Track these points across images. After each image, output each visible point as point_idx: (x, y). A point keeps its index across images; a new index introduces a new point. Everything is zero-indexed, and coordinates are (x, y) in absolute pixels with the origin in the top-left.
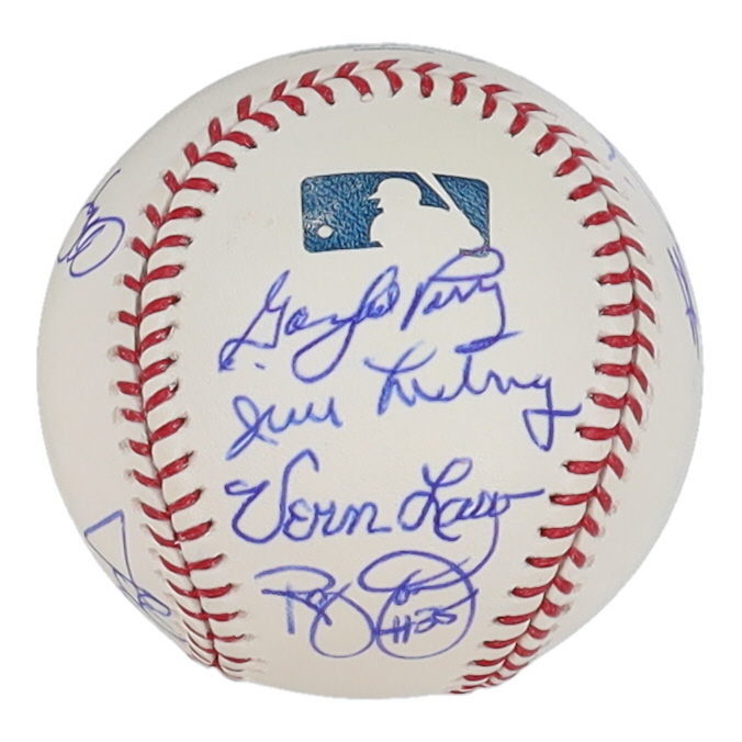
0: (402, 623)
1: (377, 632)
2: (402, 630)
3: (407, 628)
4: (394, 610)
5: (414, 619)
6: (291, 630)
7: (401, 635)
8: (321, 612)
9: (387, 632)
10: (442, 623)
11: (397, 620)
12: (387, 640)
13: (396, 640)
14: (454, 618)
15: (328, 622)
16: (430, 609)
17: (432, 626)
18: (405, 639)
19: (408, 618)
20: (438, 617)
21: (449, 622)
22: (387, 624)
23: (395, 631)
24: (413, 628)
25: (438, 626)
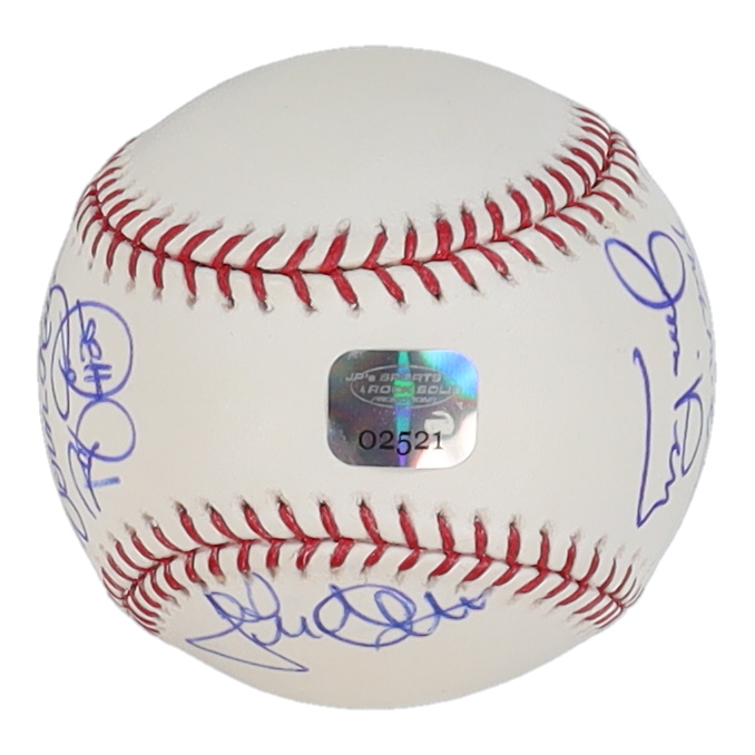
0: (90, 373)
1: (99, 397)
2: (97, 371)
3: (95, 368)
4: (80, 384)
5: (87, 362)
6: (115, 480)
7: (101, 372)
8: (92, 453)
9: (99, 387)
10: (93, 333)
11: (88, 378)
12: (106, 386)
13: (108, 377)
14: (92, 322)
15: (96, 446)
16: (81, 346)
17: (95, 342)
18: (107, 367)
19: (86, 367)
20: (89, 338)
21: (94, 326)
22: (91, 388)
23: (97, 379)
24: (96, 361)
25: (95, 337)
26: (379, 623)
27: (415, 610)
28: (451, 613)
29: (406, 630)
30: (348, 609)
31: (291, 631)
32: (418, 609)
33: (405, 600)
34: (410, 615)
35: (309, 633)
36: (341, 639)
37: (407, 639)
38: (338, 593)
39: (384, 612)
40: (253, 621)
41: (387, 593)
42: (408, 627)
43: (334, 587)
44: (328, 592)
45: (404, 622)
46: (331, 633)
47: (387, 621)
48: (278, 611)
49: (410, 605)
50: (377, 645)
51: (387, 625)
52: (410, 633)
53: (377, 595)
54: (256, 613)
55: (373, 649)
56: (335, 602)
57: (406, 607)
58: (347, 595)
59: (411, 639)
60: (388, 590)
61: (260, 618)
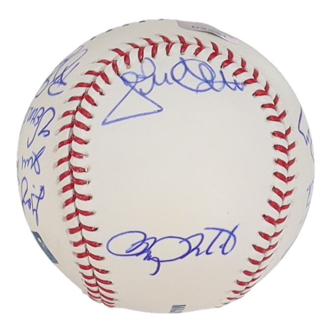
26: (199, 78)
27: (215, 76)
28: (229, 84)
29: (210, 85)
30: (187, 69)
31: (159, 82)
32: (216, 76)
33: (212, 71)
34: (213, 79)
35: (168, 82)
36: (181, 85)
37: (210, 90)
38: (183, 61)
39: (202, 73)
40: (142, 81)
41: (204, 65)
42: (211, 84)
43: (181, 58)
44: (179, 61)
45: (210, 81)
46: (178, 81)
47: (202, 78)
48: (154, 72)
49: (213, 73)
50: (197, 91)
51: (202, 80)
52: (212, 87)
53: (200, 65)
54: (144, 75)
55: (195, 92)
56: (181, 65)
57: (211, 74)
58: (187, 63)
59: (211, 90)
60: (205, 64)
61: (145, 78)
